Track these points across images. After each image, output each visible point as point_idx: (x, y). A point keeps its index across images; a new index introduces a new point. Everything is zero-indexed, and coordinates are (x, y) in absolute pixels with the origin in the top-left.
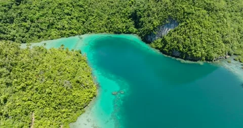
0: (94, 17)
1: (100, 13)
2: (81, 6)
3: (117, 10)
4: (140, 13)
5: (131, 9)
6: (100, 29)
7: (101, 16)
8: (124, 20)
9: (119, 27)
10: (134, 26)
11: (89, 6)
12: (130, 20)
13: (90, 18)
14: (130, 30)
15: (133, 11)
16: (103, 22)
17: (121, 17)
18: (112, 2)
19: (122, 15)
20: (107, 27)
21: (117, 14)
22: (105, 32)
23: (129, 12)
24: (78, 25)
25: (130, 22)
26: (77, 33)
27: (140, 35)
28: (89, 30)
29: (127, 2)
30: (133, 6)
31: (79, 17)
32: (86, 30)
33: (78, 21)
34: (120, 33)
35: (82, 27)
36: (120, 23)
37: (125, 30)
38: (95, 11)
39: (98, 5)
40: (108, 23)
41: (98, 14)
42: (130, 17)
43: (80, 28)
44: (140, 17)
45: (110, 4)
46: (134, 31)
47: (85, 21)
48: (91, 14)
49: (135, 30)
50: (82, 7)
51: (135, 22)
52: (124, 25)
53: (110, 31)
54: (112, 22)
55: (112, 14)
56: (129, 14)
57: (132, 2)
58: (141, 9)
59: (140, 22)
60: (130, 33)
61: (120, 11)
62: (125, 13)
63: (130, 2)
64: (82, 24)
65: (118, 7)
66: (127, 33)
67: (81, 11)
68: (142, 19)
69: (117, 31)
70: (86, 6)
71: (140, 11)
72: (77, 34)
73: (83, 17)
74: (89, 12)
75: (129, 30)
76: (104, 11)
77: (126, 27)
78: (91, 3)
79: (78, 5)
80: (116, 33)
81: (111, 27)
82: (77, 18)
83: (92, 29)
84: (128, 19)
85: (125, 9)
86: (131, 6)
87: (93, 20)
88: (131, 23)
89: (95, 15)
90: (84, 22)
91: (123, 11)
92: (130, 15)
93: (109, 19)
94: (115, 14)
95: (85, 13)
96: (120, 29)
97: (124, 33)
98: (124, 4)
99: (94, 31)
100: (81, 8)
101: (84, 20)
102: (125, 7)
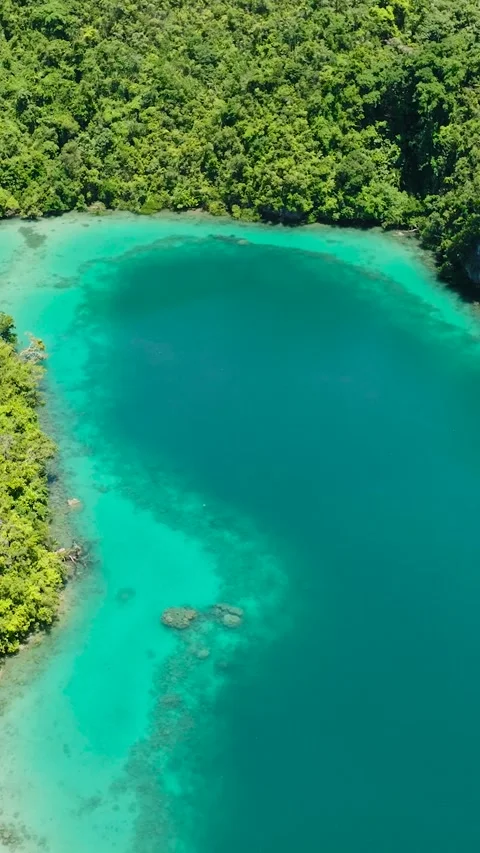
0: (136, 103)
1: (178, 79)
2: (55, 29)
3: (290, 64)
4: (437, 87)
5: (381, 62)
6: (170, 186)
7: (180, 100)
8: (328, 129)
9: (293, 177)
10: (395, 174)
11: (109, 32)
12: (371, 132)
13: (110, 109)
14: (367, 200)
15: (397, 75)
16: (192, 142)
17: (313, 112)
18: (262, 10)
19: (316, 97)
20: (212, 175)
21: (284, 90)
22: (202, 205)
23: (367, 78)
24: (30, 151)
25: (371, 145)
26: (12, 203)
27: (430, 241)
28: (95, 189)
29: (362, 11)
30: (398, 37)
31: (40, 101)
32: (77, 186)
33: (31, 127)
34: (295, 219)
35: (51, 168)
36: (299, 148)
37: (331, 202)
38: (146, 63)
39: (168, 25)
40: (221, 150)
41: (163, 84)
42: (371, 114)
43: (35, 175)
44: (442, 116)
45: (249, 18)
46: (396, 213)
47: (75, 126)
48: (115, 85)
49: (402, 200)
50: (62, 35)
51: (407, 151)
52: (331, 164)
53: (230, 201)
54: (246, 143)
55: (252, 85)
56: (364, 90)
57: (399, 12)
58: (448, 63)
59: (437, 150)
60: (365, 221)
61: (309, 71)
62: (337, 89)
63: (386, 13)
64: (51, 145)
65: (293, 41)
66: (344, 223)
67: (52, 63)
68: (446, 133)
69: (277, 204)
70: (89, 31)
71: (439, 74)
72: (15, 214)
73: (66, 100)
74: (107, 71)
75: (357, 200)
76: (203, 65)
77: (341, 179)
78: (119, 14)
79: (37, 24)
80: (268, 216)
81: (239, 176)
82: (21, 106)
83: (114, 183)
84: (362, 125)
85: (342, 59)
86: (385, 36)
87: (125, 127)
88: (379, 154)
89: (142, 89)
90: (64, 136)
91: (327, 73)
92: (373, 97)
93: (229, 120)
94: (269, 87)
95: (78, 77)
96: (296, 189)
97: (325, 219)
98: (338, 21)
99: (127, 197)
100: (56, 45)
101: (67, 121)
102: (343, 47)
